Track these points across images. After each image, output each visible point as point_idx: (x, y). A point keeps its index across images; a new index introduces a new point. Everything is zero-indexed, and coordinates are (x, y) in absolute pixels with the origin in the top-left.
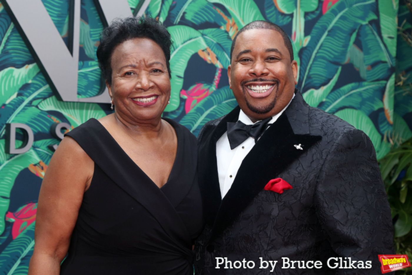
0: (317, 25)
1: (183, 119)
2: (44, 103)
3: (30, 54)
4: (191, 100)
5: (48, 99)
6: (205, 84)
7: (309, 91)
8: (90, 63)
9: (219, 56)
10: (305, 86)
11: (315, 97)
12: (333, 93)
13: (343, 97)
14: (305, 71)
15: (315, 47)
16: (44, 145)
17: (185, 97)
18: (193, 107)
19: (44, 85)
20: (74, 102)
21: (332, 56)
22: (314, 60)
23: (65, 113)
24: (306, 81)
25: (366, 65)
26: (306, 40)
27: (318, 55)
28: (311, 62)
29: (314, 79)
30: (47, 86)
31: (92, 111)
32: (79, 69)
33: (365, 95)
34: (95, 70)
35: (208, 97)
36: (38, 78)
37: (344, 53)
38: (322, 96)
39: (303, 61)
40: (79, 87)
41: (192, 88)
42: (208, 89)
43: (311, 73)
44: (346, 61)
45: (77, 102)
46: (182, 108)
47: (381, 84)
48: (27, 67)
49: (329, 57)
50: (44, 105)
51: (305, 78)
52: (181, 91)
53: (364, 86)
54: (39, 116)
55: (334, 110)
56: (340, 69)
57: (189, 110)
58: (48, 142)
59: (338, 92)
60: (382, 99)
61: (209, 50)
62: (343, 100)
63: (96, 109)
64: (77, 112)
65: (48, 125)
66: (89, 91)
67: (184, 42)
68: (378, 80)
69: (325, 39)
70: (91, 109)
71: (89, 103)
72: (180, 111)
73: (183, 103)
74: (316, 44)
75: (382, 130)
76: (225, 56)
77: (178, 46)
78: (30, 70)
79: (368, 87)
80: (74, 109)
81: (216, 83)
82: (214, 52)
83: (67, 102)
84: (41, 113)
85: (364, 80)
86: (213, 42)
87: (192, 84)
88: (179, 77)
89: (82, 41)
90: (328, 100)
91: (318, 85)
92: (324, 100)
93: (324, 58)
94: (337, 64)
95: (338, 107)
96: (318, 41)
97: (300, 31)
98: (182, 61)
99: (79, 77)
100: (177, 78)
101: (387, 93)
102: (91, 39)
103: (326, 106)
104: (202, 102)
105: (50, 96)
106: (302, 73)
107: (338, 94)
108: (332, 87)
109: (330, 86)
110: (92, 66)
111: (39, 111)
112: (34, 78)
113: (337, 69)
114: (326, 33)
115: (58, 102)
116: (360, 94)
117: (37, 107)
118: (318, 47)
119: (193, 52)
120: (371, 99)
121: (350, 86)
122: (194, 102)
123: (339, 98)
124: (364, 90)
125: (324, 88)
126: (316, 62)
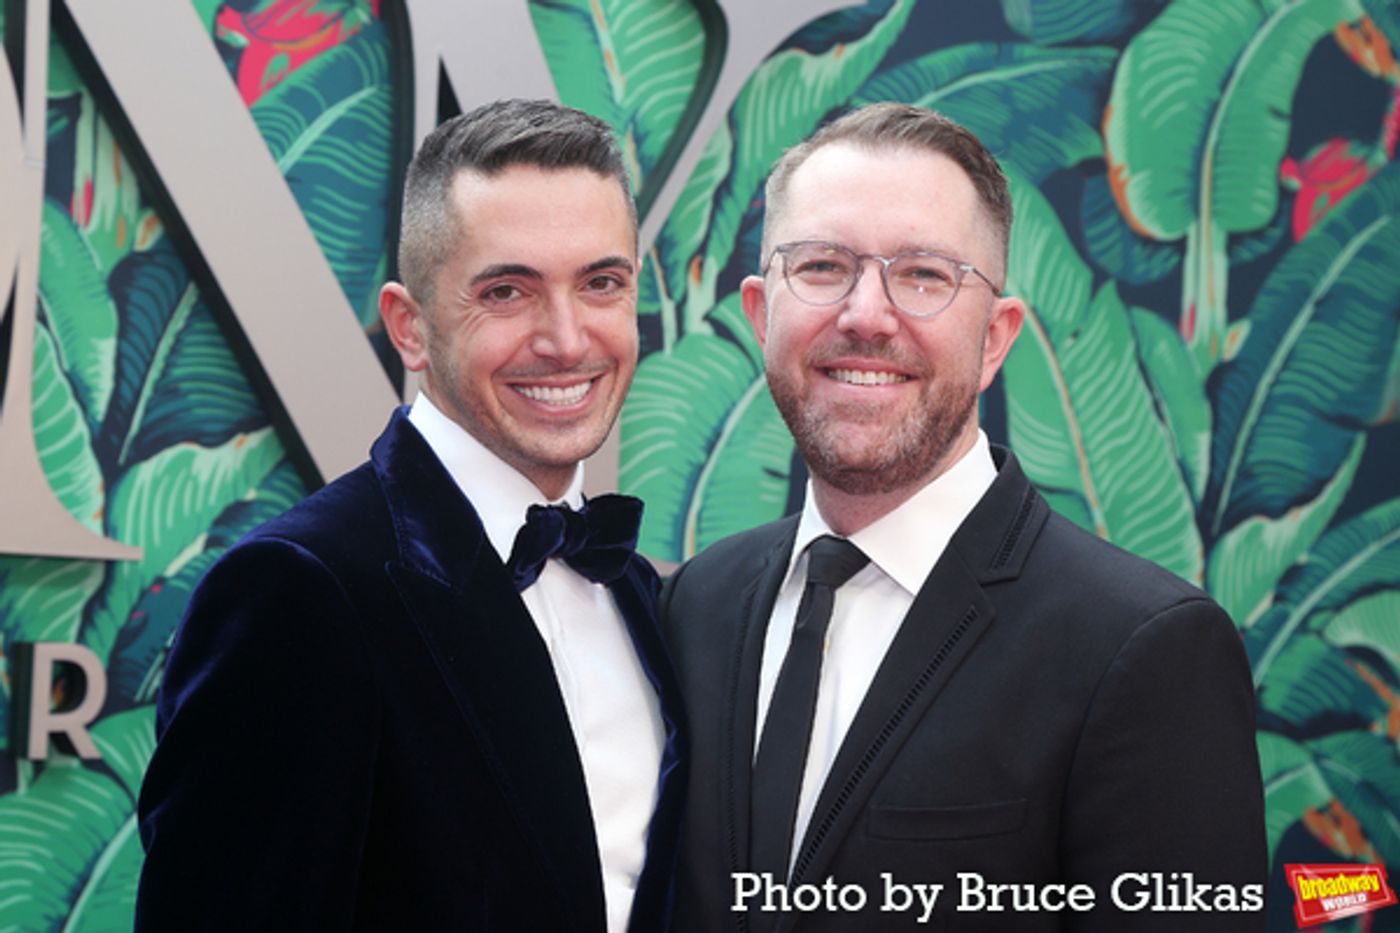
0: (1276, 280)
3: (249, 396)
7: (1247, 525)
10: (1231, 505)
11: (1270, 545)
12: (1335, 534)
14: (1231, 451)
15: (1266, 362)
21: (1332, 395)
22: (1265, 409)
24: (1234, 487)
26: (1233, 338)
27: (1279, 390)
28: (1251, 419)
29: (1265, 479)
36: (278, 483)
37: (1374, 384)
38: (1296, 545)
39: (1224, 416)
43: (1252, 458)
44: (1383, 413)
48: (240, 443)
49: (1319, 395)
51: (1231, 475)
55: (1341, 596)
69: (1304, 332)
74: (1272, 349)
78: (251, 453)
88: (774, 474)
90: (1316, 559)
92: (1303, 558)
93: (1298, 401)
96: (1278, 338)
97: (1212, 300)
100: (767, 477)
103: (1310, 579)
112: (265, 484)
114: (1307, 311)
118: (1277, 362)
125: (1304, 513)
126: (1269, 419)
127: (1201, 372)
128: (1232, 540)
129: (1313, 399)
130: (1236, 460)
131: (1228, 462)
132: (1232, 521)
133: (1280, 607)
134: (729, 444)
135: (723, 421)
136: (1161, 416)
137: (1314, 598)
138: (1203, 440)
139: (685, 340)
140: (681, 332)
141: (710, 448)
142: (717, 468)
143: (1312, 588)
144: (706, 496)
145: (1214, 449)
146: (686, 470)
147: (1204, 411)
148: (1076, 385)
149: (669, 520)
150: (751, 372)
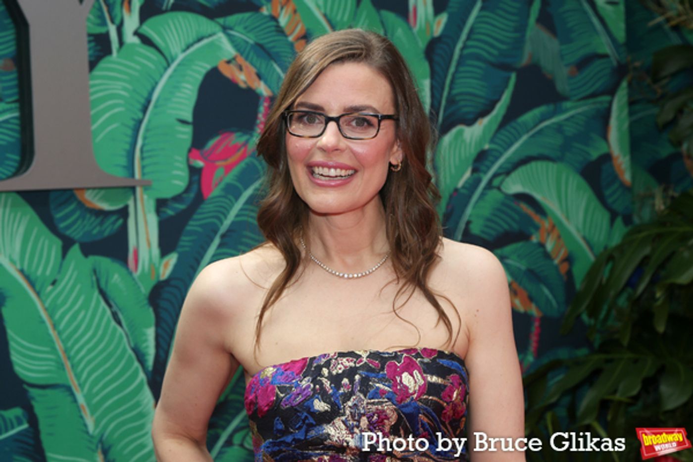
1: (199, 211)
4: (212, 168)
6: (238, 134)
7: (454, 131)
9: (263, 71)
10: (444, 120)
11: (468, 140)
12: (503, 131)
13: (525, 138)
14: (443, 89)
17: (200, 164)
18: (217, 185)
24: (445, 111)
25: (567, 65)
26: (439, 23)
27: (466, 52)
28: (452, 69)
33: (570, 130)
35: (247, 160)
38: (482, 139)
39: (437, 68)
41: (211, 143)
42: (245, 144)
44: (525, 61)
46: (195, 187)
47: (601, 104)
49: (490, 54)
51: (444, 102)
52: (190, 151)
53: (567, 110)
55: (509, 166)
56: (513, 77)
57: (210, 190)
59: (515, 128)
60: (605, 136)
61: (241, 60)
62: (526, 143)
67: (188, 47)
68: (593, 95)
69: (478, 17)
72: (192, 195)
73: (196, 178)
74: (461, 29)
75: (610, 201)
76: (274, 70)
77: (177, 56)
79: (573, 112)
81: (262, 130)
82: (252, 63)
85: (565, 99)
86: (247, 42)
87: (211, 136)
90: (493, 146)
91: (471, 116)
92: (487, 146)
94: (506, 67)
95: (516, 159)
96: (464, 22)
97: (425, 5)
98: (187, 88)
100: (179, 124)
101: (613, 123)
103: (491, 158)
104: (236, 171)
106: (437, 95)
107: (513, 131)
108: (500, 119)
109: (496, 116)
113: (508, 79)
114: (478, 6)
116: (559, 128)
118: (464, 36)
119: (208, 67)
120: (583, 138)
121: (537, 112)
122: (219, 172)
123: (516, 139)
124: (567, 120)
125: (486, 120)
126: (462, 69)
127: (422, 45)
128: (447, 139)
129: (486, 55)
130: (445, 94)
131: (441, 95)
133: (476, 175)
134: (156, 107)
135: (151, 93)
137: (494, 169)
138: (426, 84)
139: (124, 48)
140: (121, 43)
141: (145, 110)
142: (149, 121)
143: (493, 163)
144: (145, 138)
145: (432, 88)
146: (132, 123)
147: (426, 67)
149: (124, 153)
150: (165, 63)
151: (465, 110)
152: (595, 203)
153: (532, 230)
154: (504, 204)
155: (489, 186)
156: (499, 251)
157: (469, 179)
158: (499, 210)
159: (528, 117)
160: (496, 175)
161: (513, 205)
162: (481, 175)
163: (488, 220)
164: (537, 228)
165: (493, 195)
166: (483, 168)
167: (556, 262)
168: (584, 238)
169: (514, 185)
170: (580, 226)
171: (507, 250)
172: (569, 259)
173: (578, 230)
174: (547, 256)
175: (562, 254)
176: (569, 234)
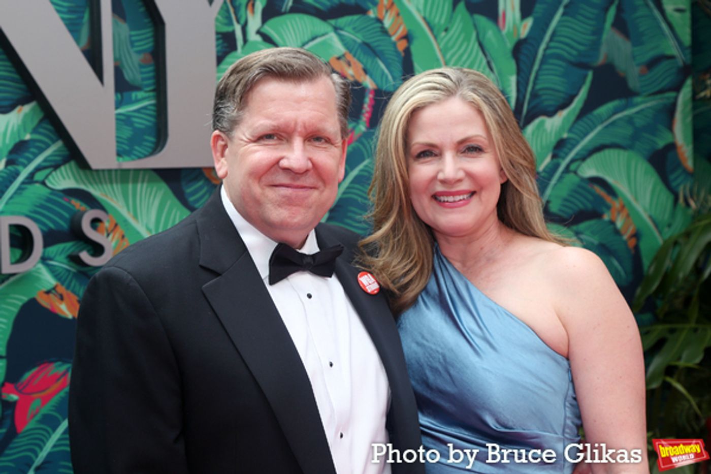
2: (57, 174)
3: (23, 86)
5: (63, 168)
7: (537, 121)
8: (135, 95)
10: (528, 111)
11: (549, 130)
12: (580, 122)
13: (599, 128)
14: (527, 83)
15: (541, 38)
16: (61, 253)
19: (54, 142)
20: (110, 171)
21: (574, 53)
22: (543, 62)
23: (95, 191)
24: (529, 104)
25: (638, 65)
26: (525, 27)
27: (549, 52)
28: (536, 67)
29: (544, 97)
30: (59, 144)
31: (145, 185)
32: (117, 107)
33: (639, 122)
34: (145, 108)
36: (42, 130)
37: (595, 46)
38: (562, 129)
39: (523, 66)
40: (118, 142)
43: (538, 87)
44: (601, 60)
45: (116, 170)
47: (668, 98)
48: (20, 110)
49: (569, 53)
50: (56, 179)
51: (528, 96)
53: (637, 104)
54: (49, 200)
55: (585, 153)
56: (590, 75)
58: (67, 247)
61: (350, 57)
62: (599, 134)
63: (150, 181)
64: (117, 188)
65: (67, 215)
66: (137, 148)
68: (661, 92)
69: (559, 22)
70: (143, 182)
71: (137, 171)
74: (544, 31)
75: (674, 184)
78: (26, 115)
79: (643, 106)
80: (111, 183)
82: (359, 60)
83: (97, 171)
84: (51, 194)
85: (635, 94)
86: (355, 41)
89: (118, 56)
90: (571, 135)
91: (551, 109)
92: (565, 135)
93: (559, 57)
94: (584, 66)
95: (591, 147)
96: (548, 25)
97: (513, 8)
99: (117, 124)
101: (678, 114)
102: (132, 51)
103: (569, 146)
105: (65, 161)
106: (522, 89)
107: (589, 122)
108: (577, 111)
109: (574, 109)
110: (137, 101)
111: (48, 191)
112: (35, 131)
113: (585, 77)
114: (561, 11)
115: (81, 172)
116: (630, 120)
117: (43, 183)
118: (547, 38)
120: (651, 129)
121: (611, 106)
123: (592, 129)
124: (637, 113)
125: (564, 113)
126: (545, 67)
127: (510, 45)
128: (530, 129)
129: (565, 55)
130: (530, 89)
131: (526, 90)
132: (529, 120)
133: (555, 161)
136: (491, 69)
137: (572, 155)
138: (513, 79)
139: (248, 45)
140: (245, 40)
143: (571, 150)
145: (518, 83)
147: (512, 65)
148: (448, 56)
151: (546, 103)
152: (661, 186)
153: (604, 209)
154: (579, 186)
155: (567, 170)
156: (575, 228)
157: (549, 164)
158: (575, 191)
159: (603, 110)
160: (573, 161)
161: (588, 187)
162: (560, 160)
163: (566, 200)
164: (609, 208)
165: (570, 177)
166: (562, 154)
167: (625, 237)
168: (651, 217)
169: (589, 170)
170: (647, 206)
171: (582, 226)
172: (636, 235)
173: (645, 210)
174: (617, 232)
175: (630, 231)
176: (637, 213)
